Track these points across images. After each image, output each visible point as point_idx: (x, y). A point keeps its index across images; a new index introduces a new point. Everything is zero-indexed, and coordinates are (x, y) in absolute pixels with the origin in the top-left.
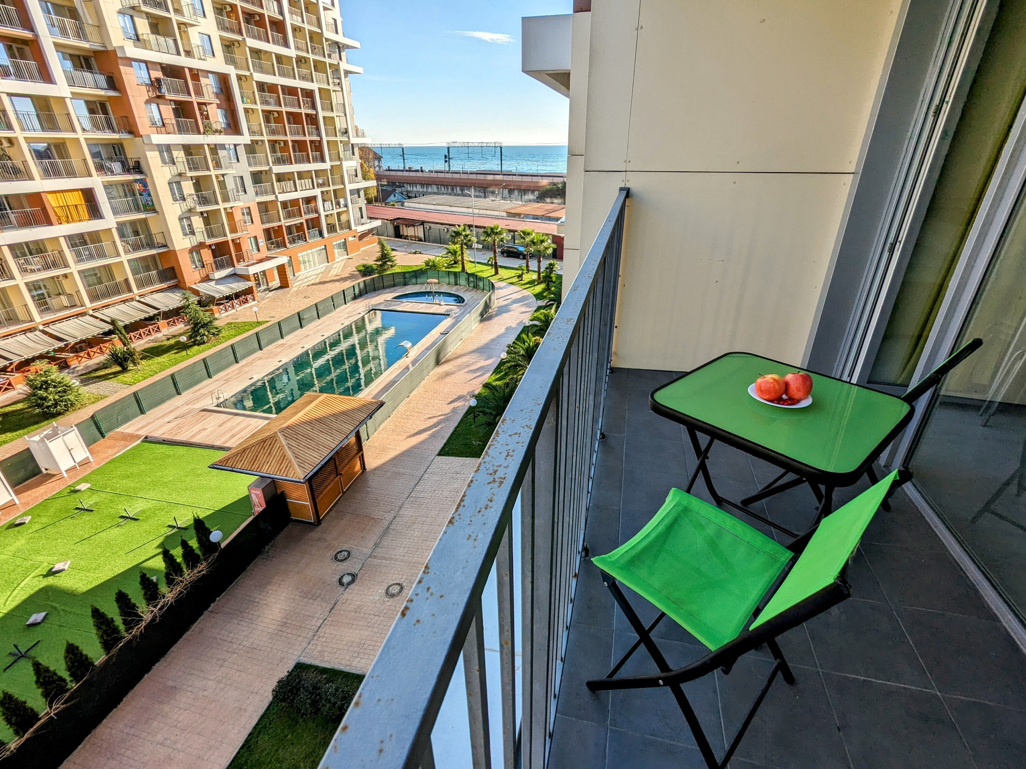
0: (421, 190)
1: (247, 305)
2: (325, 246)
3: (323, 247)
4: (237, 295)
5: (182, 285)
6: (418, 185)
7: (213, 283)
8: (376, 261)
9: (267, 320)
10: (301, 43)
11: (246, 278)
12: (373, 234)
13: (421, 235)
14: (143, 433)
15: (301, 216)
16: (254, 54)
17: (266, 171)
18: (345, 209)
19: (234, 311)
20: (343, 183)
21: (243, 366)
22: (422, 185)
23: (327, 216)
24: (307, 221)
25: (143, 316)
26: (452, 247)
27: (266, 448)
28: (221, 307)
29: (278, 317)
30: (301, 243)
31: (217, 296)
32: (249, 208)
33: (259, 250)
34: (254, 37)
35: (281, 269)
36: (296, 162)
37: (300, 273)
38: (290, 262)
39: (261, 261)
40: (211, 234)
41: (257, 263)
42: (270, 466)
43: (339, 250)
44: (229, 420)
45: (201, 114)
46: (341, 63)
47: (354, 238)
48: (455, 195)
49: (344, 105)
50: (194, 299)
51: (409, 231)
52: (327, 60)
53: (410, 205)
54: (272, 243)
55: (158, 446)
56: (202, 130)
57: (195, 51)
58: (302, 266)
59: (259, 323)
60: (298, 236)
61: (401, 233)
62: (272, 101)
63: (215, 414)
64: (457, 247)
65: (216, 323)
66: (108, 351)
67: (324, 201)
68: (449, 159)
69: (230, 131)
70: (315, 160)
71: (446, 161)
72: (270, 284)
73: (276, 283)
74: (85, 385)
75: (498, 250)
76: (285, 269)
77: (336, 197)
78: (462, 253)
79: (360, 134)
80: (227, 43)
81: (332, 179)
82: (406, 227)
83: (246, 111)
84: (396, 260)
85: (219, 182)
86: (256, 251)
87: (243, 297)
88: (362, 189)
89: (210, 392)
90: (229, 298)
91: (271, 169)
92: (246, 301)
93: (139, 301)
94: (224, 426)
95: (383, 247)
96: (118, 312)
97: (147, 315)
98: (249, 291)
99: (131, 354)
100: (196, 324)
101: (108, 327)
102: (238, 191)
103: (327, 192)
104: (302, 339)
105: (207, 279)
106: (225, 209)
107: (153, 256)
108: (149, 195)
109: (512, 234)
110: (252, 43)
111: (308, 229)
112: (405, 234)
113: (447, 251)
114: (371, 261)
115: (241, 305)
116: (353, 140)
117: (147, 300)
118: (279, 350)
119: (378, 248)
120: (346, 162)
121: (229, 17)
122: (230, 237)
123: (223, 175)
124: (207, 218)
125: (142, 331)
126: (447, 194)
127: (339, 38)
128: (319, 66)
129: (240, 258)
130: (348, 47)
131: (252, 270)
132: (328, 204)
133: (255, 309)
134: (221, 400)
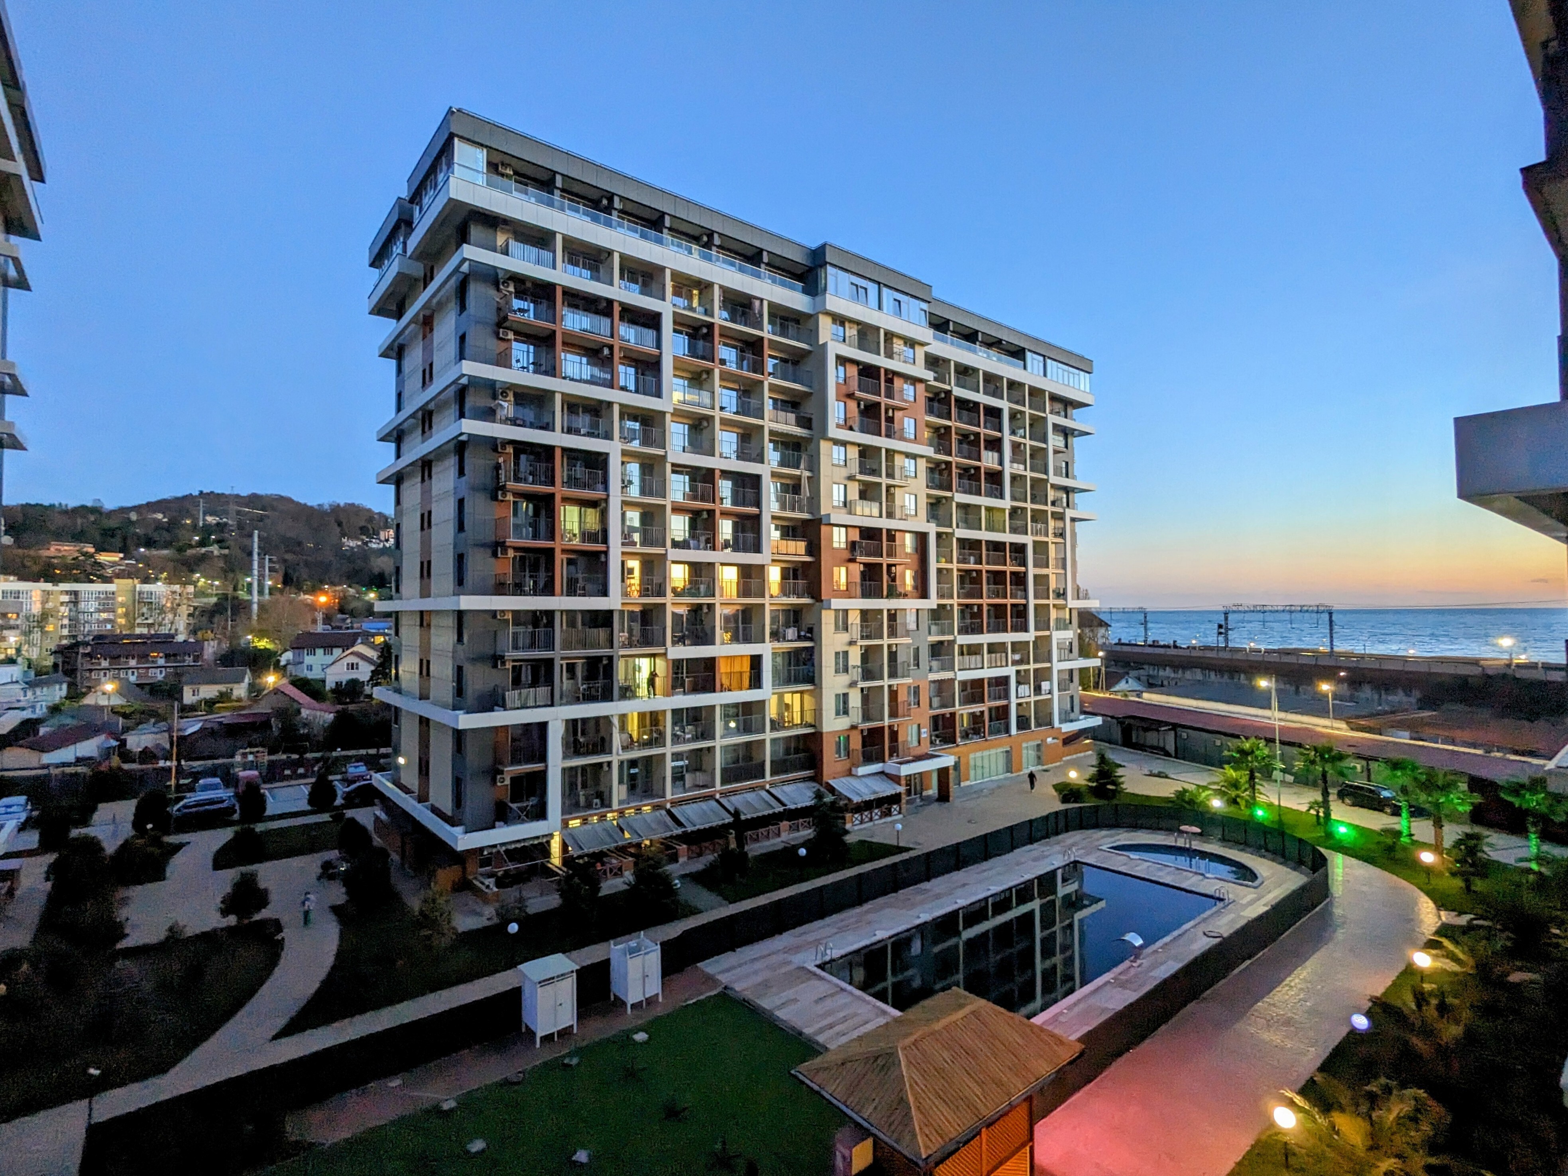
1: (889, 819)
2: (1010, 747)
3: (1007, 749)
4: (880, 802)
5: (819, 777)
6: (1167, 668)
7: (854, 781)
8: (1089, 780)
9: (911, 846)
10: (1019, 492)
11: (895, 779)
12: (1088, 738)
13: (1170, 745)
14: (724, 979)
15: (984, 702)
16: (962, 510)
17: (948, 642)
18: (1048, 697)
19: (871, 823)
20: (1049, 660)
21: (867, 911)
22: (1175, 667)
23: (1019, 705)
24: (990, 709)
25: (766, 812)
27: (877, 1071)
28: (856, 816)
29: (927, 844)
30: (977, 740)
31: (856, 799)
32: (918, 687)
33: (919, 743)
34: (965, 491)
35: (943, 773)
36: (989, 631)
37: (967, 783)
38: (958, 765)
39: (919, 758)
40: (867, 716)
41: (913, 761)
44: (830, 995)
45: (889, 576)
46: (1068, 510)
47: (1055, 741)
49: (1064, 560)
50: (828, 799)
52: (1050, 509)
54: (938, 736)
56: (885, 593)
57: (898, 511)
58: (972, 773)
59: (900, 850)
60: (974, 729)
61: (1135, 740)
62: (972, 558)
63: (813, 980)
64: (1243, 775)
65: (847, 838)
66: (720, 849)
67: (1019, 683)
68: (1227, 629)
69: (916, 594)
70: (1014, 629)
71: (1220, 634)
72: (924, 793)
73: (933, 791)
75: (1333, 790)
76: (948, 774)
77: (1036, 679)
78: (1253, 787)
80: (934, 501)
81: (1034, 654)
82: (1143, 730)
83: (939, 571)
84: (1123, 783)
85: (890, 653)
86: (915, 744)
87: (887, 806)
88: (1077, 669)
89: (817, 941)
90: (869, 804)
91: (954, 640)
92: (888, 813)
93: (768, 791)
94: (830, 1001)
95: (1103, 761)
96: (744, 801)
97: (772, 811)
98: (895, 799)
99: (742, 858)
101: (730, 820)
102: (909, 666)
103: (1024, 671)
104: (954, 889)
105: (849, 774)
106: (890, 686)
108: (813, 665)
109: (1364, 762)
111: (990, 720)
112: (1141, 742)
113: (1220, 779)
115: (881, 817)
116: (1072, 603)
117: (777, 791)
118: (920, 898)
119: (1094, 760)
120: (1059, 633)
121: (941, 473)
122: (887, 722)
123: (896, 646)
124: (869, 698)
125: (761, 830)
127: (1071, 482)
128: (1037, 517)
129: (894, 751)
130: (1080, 490)
131: (905, 770)
132: (1023, 689)
133: (899, 826)
134: (827, 958)
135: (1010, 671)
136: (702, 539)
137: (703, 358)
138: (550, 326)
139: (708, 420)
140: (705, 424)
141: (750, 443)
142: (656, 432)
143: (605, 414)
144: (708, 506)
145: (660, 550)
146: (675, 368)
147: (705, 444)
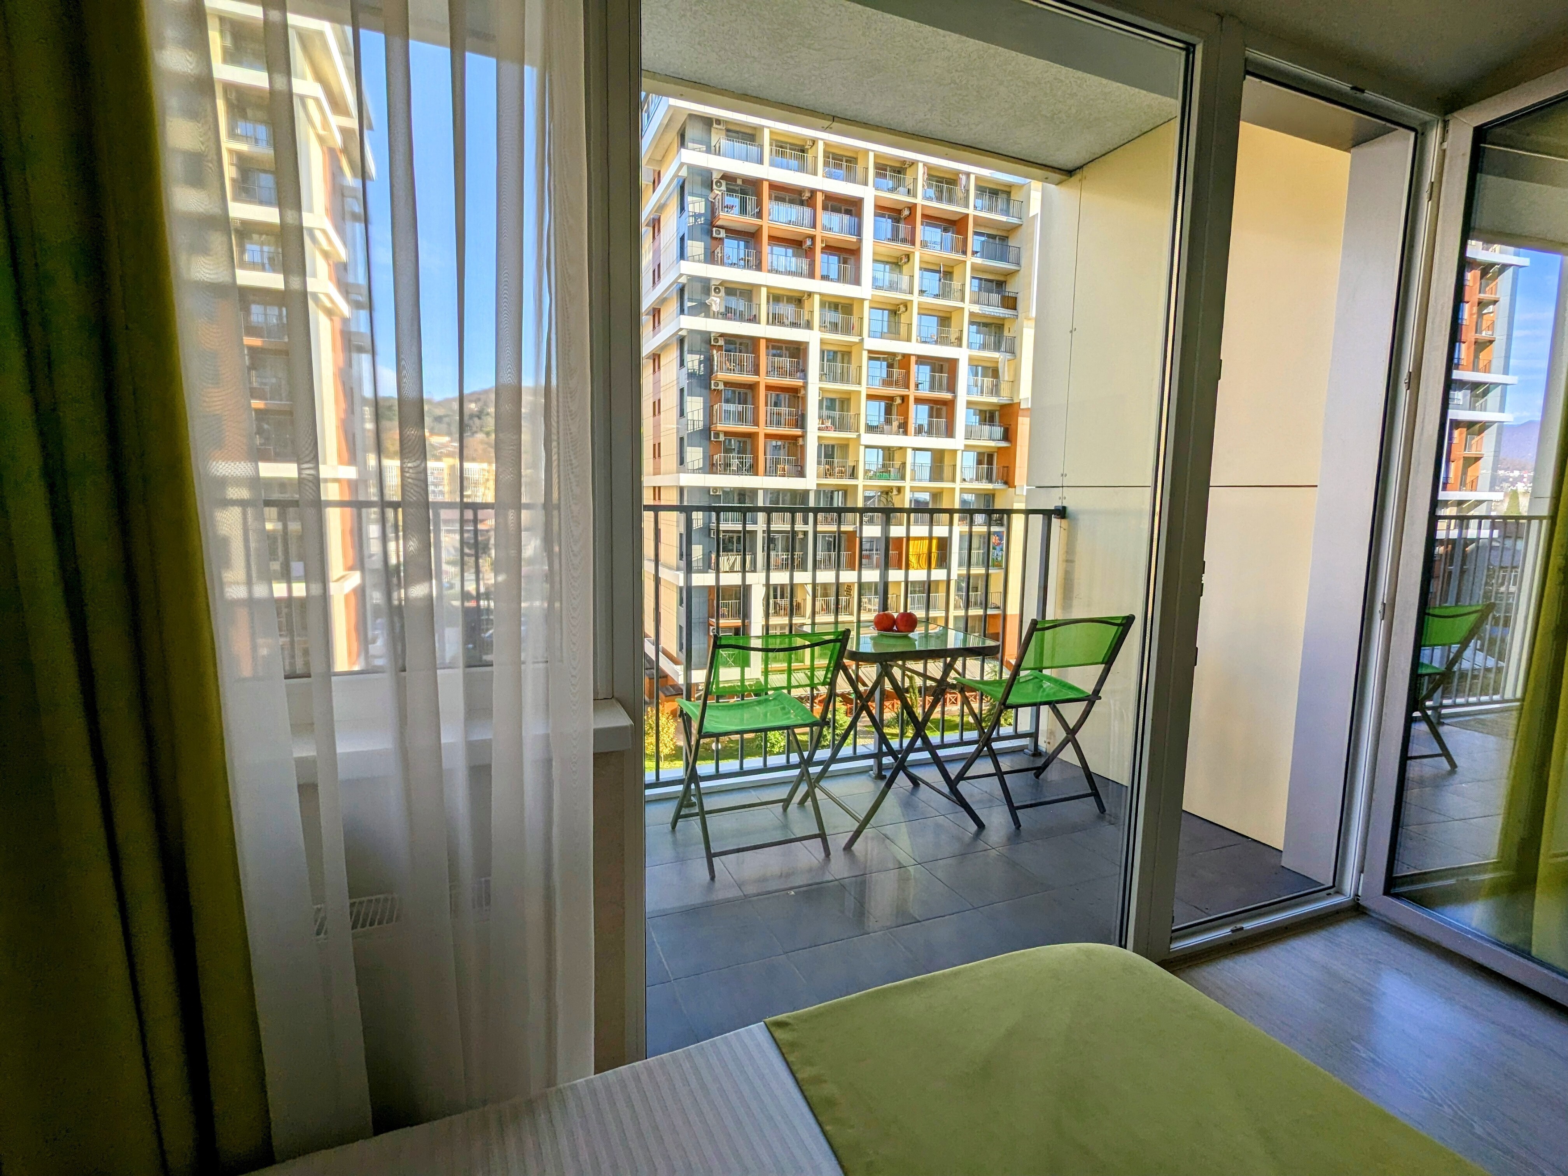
108: (1002, 550)
136: (895, 424)
137: (904, 241)
138: (758, 221)
139: (906, 305)
140: (902, 309)
141: (949, 326)
142: (854, 319)
143: (806, 304)
144: (903, 392)
145: (853, 435)
146: (874, 253)
147: (903, 329)
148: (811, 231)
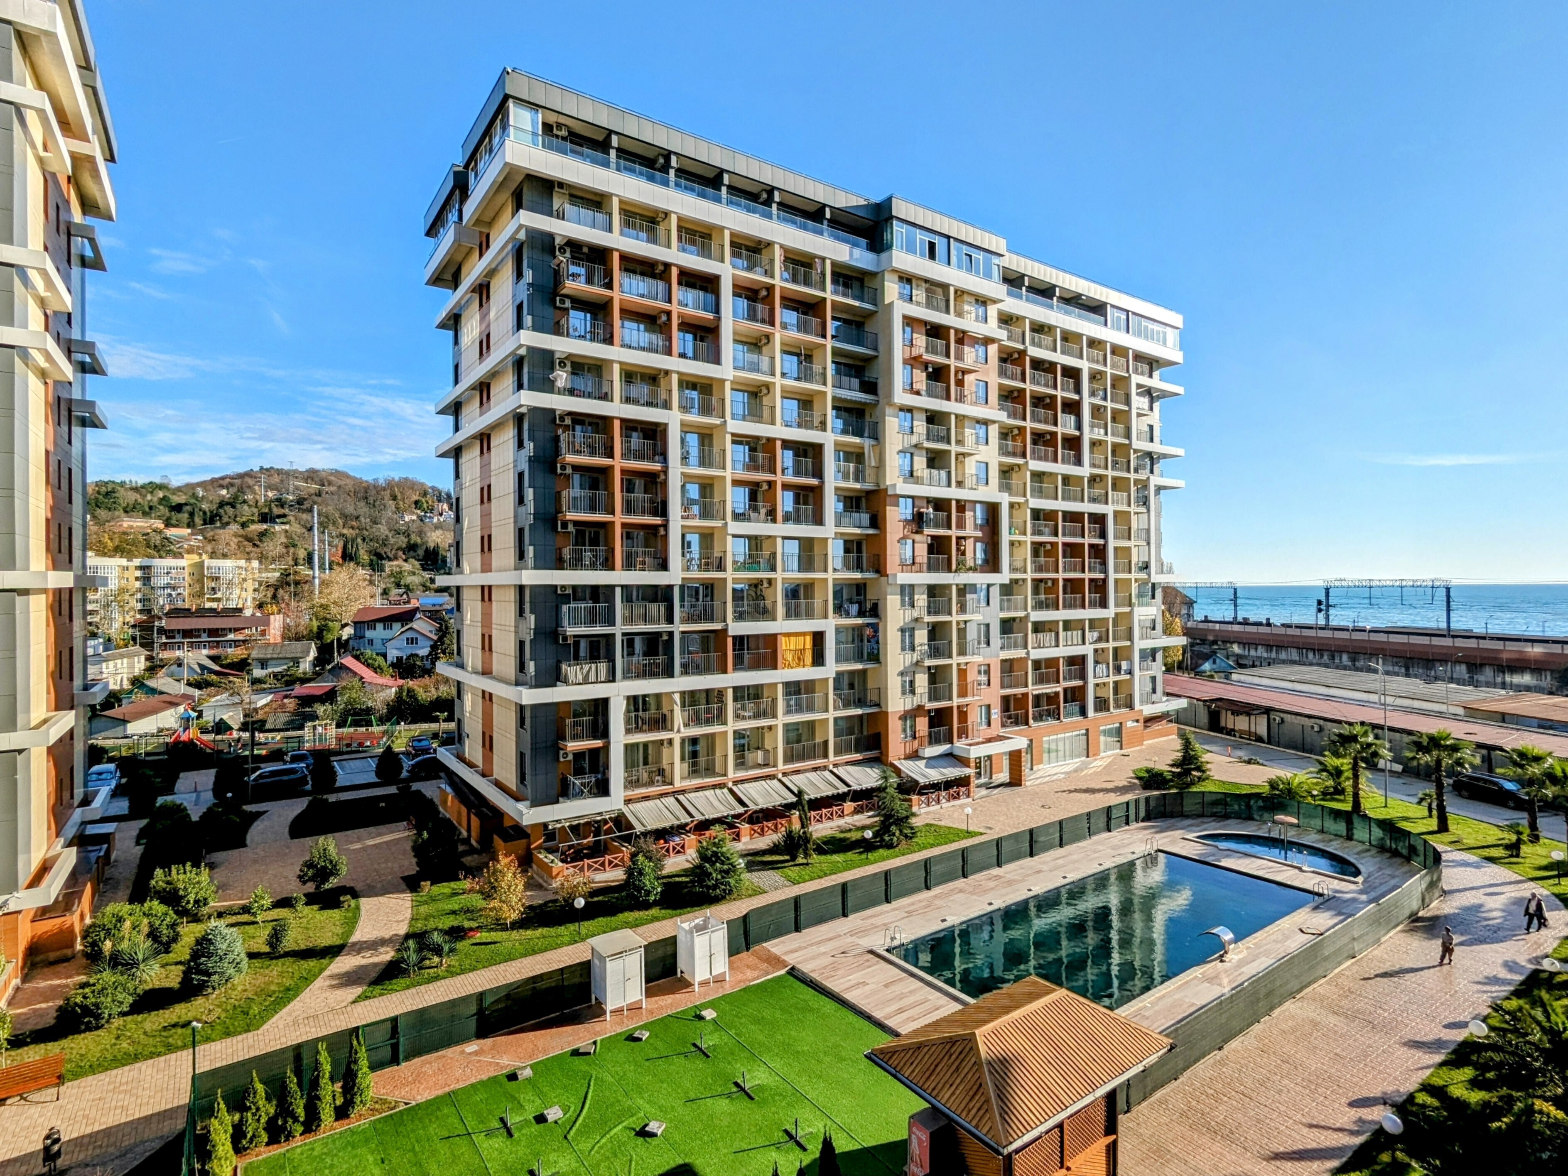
0: (1265, 655)
1: (957, 802)
2: (1087, 730)
3: (1084, 732)
4: (948, 785)
5: (884, 758)
6: (1260, 647)
7: (922, 764)
8: (1172, 766)
9: (981, 830)
10: (1099, 458)
11: (964, 762)
12: (1171, 721)
13: (1263, 731)
14: (792, 960)
15: (1058, 682)
16: (1036, 478)
17: (1021, 618)
18: (1128, 677)
19: (938, 807)
20: (1130, 638)
21: (936, 896)
22: (1269, 647)
23: (1097, 685)
24: (1065, 690)
25: (829, 792)
26: (1332, 761)
27: (954, 1057)
28: (923, 798)
29: (997, 829)
30: (1051, 722)
31: (922, 781)
32: (989, 665)
33: (989, 724)
34: (1040, 459)
35: (1015, 757)
36: (1064, 607)
37: (1041, 766)
38: (1030, 746)
39: (989, 740)
40: (934, 695)
41: (983, 743)
42: (953, 1094)
43: (1109, 739)
44: (900, 980)
45: (958, 550)
46: (1152, 477)
47: (1135, 724)
48: (1337, 668)
49: (1148, 531)
50: (894, 780)
51: (1241, 723)
52: (1132, 476)
53: (1243, 678)
54: (1009, 717)
55: (803, 986)
56: (954, 567)
57: (968, 483)
58: (1045, 756)
59: (969, 834)
60: (1048, 711)
61: (1223, 724)
62: (1047, 530)
63: (883, 964)
64: (1345, 763)
65: (914, 821)
66: (783, 829)
67: (1097, 662)
68: (1328, 606)
69: (987, 568)
70: (1093, 605)
71: (1320, 610)
72: (994, 777)
73: (1003, 776)
74: (750, 871)
75: (1447, 782)
76: (1020, 757)
77: (1116, 658)
78: (1356, 777)
79: (1165, 568)
80: (1005, 469)
81: (1114, 631)
82: (1233, 714)
83: (1012, 544)
84: (1209, 770)
85: (959, 630)
86: (984, 727)
87: (955, 789)
88: (1160, 648)
89: (885, 925)
90: (935, 787)
91: (1027, 617)
92: (957, 797)
93: (831, 772)
94: (893, 988)
95: (1187, 745)
96: (806, 781)
97: (835, 792)
98: (963, 782)
99: (806, 839)
100: (887, 817)
101: (793, 799)
102: (979, 643)
103: (1103, 650)
104: (1028, 875)
105: (914, 756)
106: (959, 665)
107: (860, 717)
108: (878, 642)
109: (1484, 752)
110: (1036, 465)
111: (1066, 701)
112: (1230, 726)
113: (1320, 767)
114: (1163, 764)
115: (949, 801)
116: (1156, 578)
117: (840, 771)
118: (992, 884)
119: (1178, 744)
120: (1141, 609)
121: (1014, 439)
122: (956, 701)
123: (966, 622)
124: (936, 676)
125: (824, 811)
126: (1319, 665)
127: (1156, 447)
128: (1119, 484)
129: (963, 732)
130: (1165, 456)
131: (975, 753)
132: (1101, 668)
133: (969, 810)
134: (896, 943)
135: (1088, 650)
136: (763, 511)
137: (763, 321)
138: (607, 292)
139: (768, 386)
140: (765, 391)
141: (811, 410)
142: (714, 400)
143: (663, 382)
144: (769, 477)
145: (718, 524)
146: (735, 333)
147: (766, 413)
148: (666, 306)
